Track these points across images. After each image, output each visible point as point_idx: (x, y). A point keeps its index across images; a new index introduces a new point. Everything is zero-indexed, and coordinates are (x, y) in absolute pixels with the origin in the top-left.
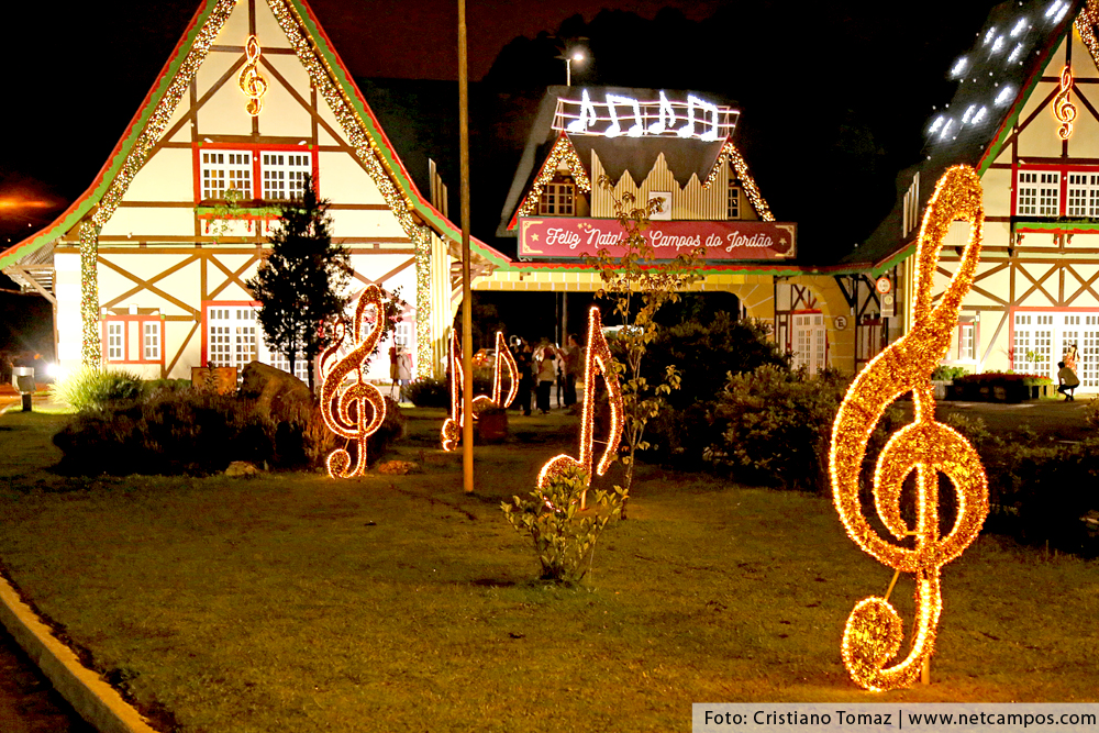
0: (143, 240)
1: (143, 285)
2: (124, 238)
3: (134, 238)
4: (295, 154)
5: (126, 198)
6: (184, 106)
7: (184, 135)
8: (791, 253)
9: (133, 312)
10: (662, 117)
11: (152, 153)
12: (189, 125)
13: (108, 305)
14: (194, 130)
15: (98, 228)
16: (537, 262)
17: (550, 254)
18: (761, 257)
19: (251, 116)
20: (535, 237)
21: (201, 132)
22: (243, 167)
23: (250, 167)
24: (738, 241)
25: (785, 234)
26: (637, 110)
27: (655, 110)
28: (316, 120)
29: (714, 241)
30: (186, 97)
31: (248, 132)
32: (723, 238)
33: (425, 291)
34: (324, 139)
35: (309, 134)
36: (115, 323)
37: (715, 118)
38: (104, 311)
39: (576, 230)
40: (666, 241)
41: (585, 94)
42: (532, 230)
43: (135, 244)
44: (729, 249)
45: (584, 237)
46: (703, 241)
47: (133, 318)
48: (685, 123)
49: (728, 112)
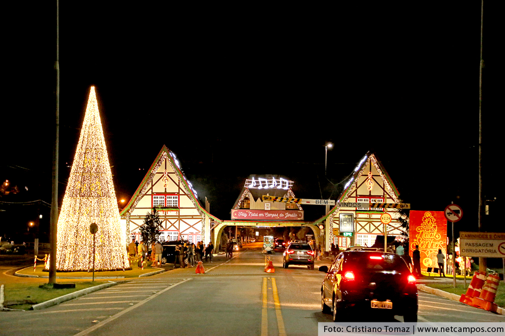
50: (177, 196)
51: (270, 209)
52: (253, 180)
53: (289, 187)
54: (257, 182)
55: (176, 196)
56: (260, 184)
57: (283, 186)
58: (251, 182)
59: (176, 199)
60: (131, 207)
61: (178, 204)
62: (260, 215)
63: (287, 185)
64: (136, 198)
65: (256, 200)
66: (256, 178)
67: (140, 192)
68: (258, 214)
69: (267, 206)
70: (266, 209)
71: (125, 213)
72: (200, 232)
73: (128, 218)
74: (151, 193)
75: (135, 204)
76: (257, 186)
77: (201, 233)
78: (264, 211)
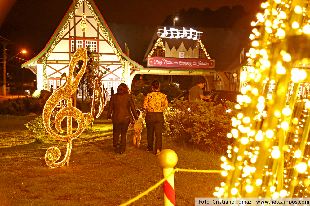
0: (57, 61)
1: (57, 71)
2: (53, 60)
3: (55, 60)
4: (93, 41)
5: (54, 51)
6: (67, 30)
7: (67, 36)
8: (214, 67)
9: (55, 77)
10: (184, 33)
11: (60, 41)
12: (68, 34)
13: (49, 76)
14: (70, 35)
15: (47, 58)
16: (152, 68)
17: (155, 66)
18: (206, 67)
19: (83, 32)
20: (151, 62)
21: (71, 36)
22: (81, 44)
23: (83, 44)
24: (201, 64)
25: (212, 62)
26: (177, 32)
27: (182, 32)
28: (99, 33)
29: (195, 64)
30: (68, 27)
31: (82, 36)
32: (197, 63)
33: (123, 74)
34: (100, 38)
35: (97, 37)
36: (51, 80)
37: (197, 34)
38: (48, 77)
39: (161, 60)
40: (183, 63)
41: (165, 28)
42: (150, 60)
43: (55, 62)
44: (198, 65)
45: (163, 62)
46: (192, 63)
47: (55, 79)
48: (189, 35)
49: (200, 33)
50: (97, 41)
51: (183, 57)
52: (165, 30)
53: (198, 37)
54: (169, 32)
55: (95, 41)
56: (172, 33)
57: (193, 36)
58: (163, 32)
59: (95, 45)
60: (48, 51)
61: (97, 50)
62: (175, 63)
63: (197, 35)
64: (53, 42)
65: (171, 49)
66: (168, 29)
67: (57, 36)
68: (173, 62)
69: (181, 54)
70: (180, 57)
71: (42, 57)
72: (119, 78)
73: (44, 62)
74: (68, 38)
75: (52, 48)
76: (169, 36)
77: (121, 79)
78: (178, 59)
